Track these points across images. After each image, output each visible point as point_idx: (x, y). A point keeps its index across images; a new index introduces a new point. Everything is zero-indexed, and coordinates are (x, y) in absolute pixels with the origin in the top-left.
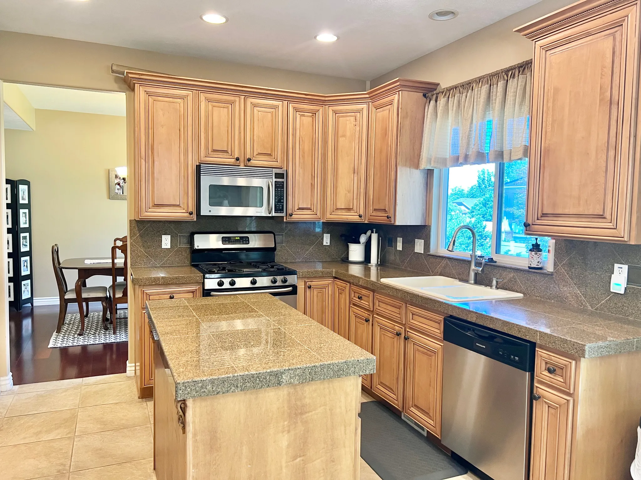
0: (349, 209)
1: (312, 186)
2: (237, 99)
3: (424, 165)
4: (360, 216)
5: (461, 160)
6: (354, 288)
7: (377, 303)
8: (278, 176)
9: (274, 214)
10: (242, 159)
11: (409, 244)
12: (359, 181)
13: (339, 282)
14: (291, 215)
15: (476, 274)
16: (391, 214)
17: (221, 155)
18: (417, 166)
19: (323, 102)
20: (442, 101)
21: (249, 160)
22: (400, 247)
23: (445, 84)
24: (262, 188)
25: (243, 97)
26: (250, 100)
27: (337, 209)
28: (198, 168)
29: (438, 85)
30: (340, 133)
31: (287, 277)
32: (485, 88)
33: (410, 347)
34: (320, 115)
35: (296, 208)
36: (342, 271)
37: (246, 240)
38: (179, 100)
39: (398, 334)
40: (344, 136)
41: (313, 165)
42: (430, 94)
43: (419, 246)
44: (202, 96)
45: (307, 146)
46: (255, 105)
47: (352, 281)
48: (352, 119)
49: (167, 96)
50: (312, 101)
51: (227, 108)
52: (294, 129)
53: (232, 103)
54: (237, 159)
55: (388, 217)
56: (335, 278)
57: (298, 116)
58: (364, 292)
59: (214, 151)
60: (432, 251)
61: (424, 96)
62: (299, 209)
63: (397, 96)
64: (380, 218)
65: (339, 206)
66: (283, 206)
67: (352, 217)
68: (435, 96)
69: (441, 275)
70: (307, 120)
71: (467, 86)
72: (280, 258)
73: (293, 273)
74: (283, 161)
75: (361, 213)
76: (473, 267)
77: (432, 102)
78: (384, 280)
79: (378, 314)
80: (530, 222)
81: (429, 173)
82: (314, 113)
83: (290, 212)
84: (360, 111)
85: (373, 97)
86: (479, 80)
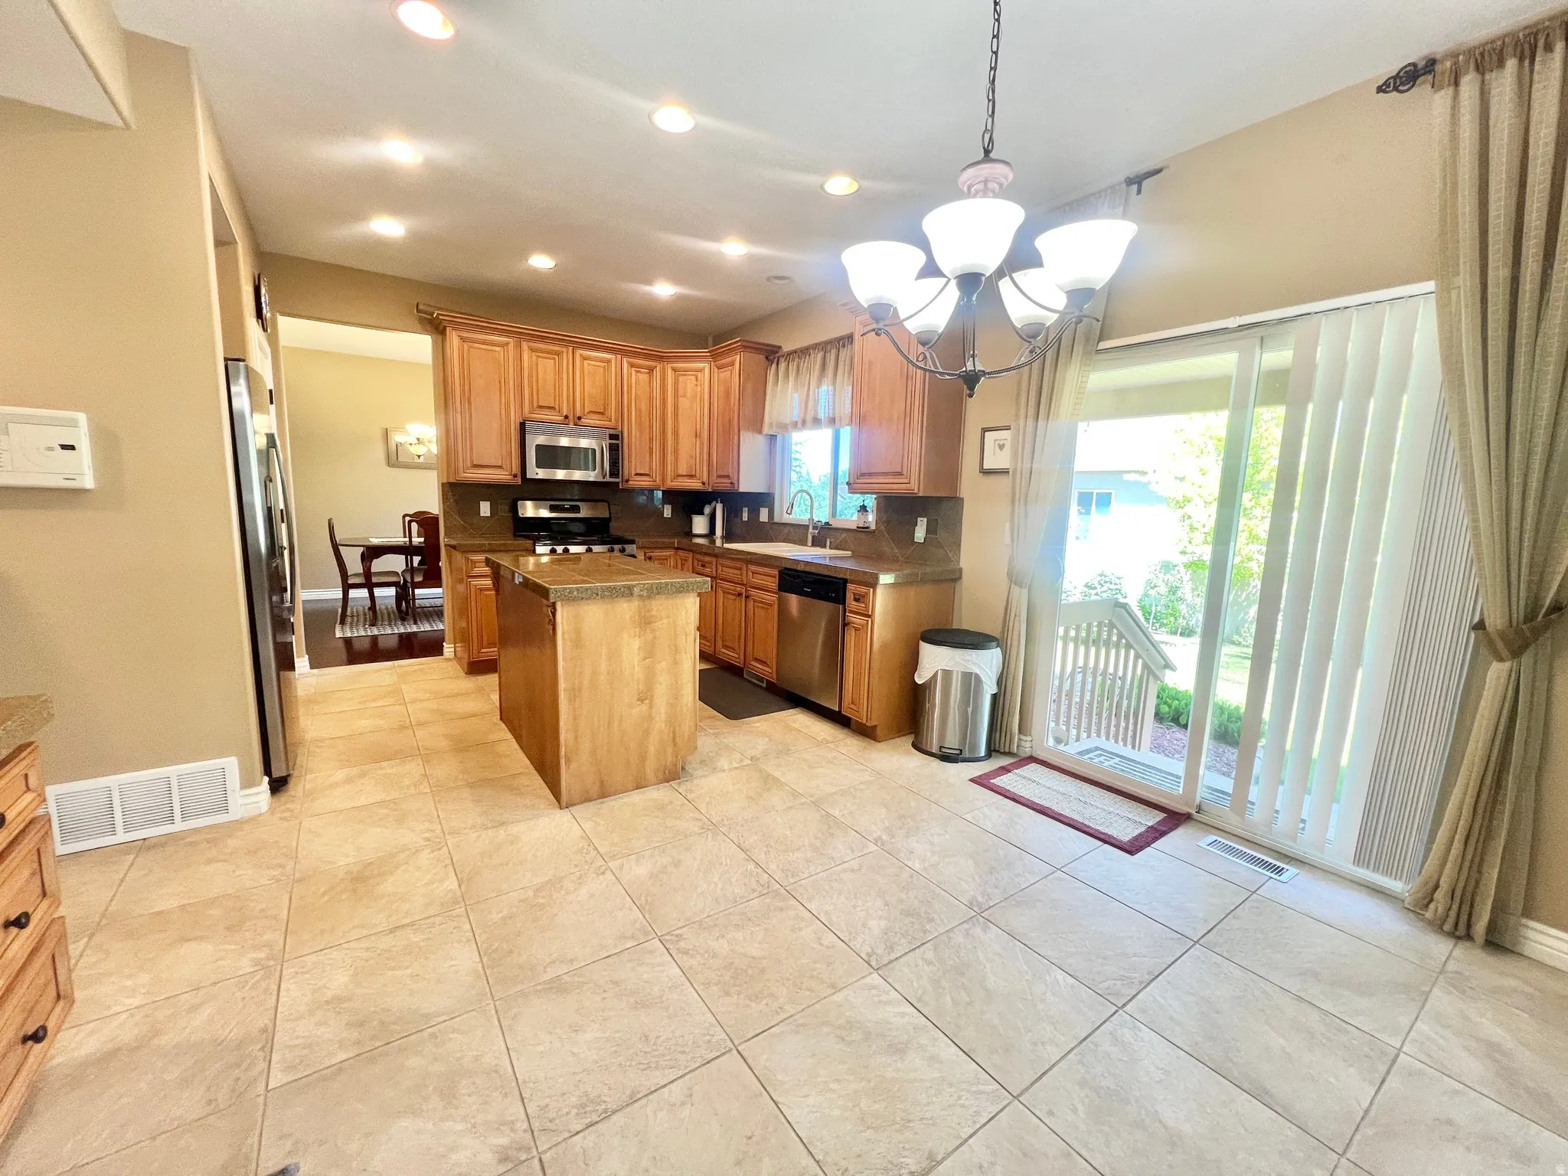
0: (691, 476)
1: (651, 449)
2: (564, 350)
3: (766, 430)
4: (704, 484)
5: (799, 425)
6: (698, 556)
7: (720, 567)
8: (612, 437)
9: (608, 479)
10: (571, 417)
11: (754, 513)
12: (702, 444)
13: (680, 553)
14: (627, 481)
15: (813, 537)
16: (735, 480)
17: (547, 412)
18: (760, 432)
19: (660, 358)
20: (783, 365)
21: (579, 418)
22: (745, 517)
23: (787, 348)
24: (594, 451)
25: (571, 348)
26: (579, 352)
27: (679, 476)
28: (522, 426)
29: (780, 347)
30: (681, 392)
31: (626, 546)
32: (820, 356)
33: (751, 604)
34: (657, 372)
35: (633, 473)
36: (685, 541)
37: (576, 509)
38: (498, 349)
39: (740, 595)
40: (685, 396)
41: (651, 427)
42: (771, 358)
43: (764, 516)
44: (525, 346)
45: (644, 406)
46: (585, 358)
47: (696, 550)
48: (693, 378)
49: (484, 342)
50: (648, 357)
51: (554, 359)
52: (630, 386)
53: (558, 354)
54: (566, 417)
55: (731, 483)
56: (678, 549)
57: (634, 373)
58: (707, 559)
59: (541, 407)
60: (776, 519)
61: (767, 358)
62: (637, 474)
63: (738, 357)
64: (723, 485)
65: (680, 472)
66: (618, 470)
67: (694, 485)
68: (776, 360)
69: (784, 541)
70: (644, 377)
71: (804, 352)
72: (616, 529)
73: (632, 542)
74: (617, 421)
75: (705, 479)
76: (811, 530)
77: (774, 366)
78: (726, 546)
79: (721, 579)
80: (851, 482)
81: (772, 438)
82: (651, 370)
83: (626, 477)
84: (701, 370)
85: (715, 356)
86: (815, 346)
